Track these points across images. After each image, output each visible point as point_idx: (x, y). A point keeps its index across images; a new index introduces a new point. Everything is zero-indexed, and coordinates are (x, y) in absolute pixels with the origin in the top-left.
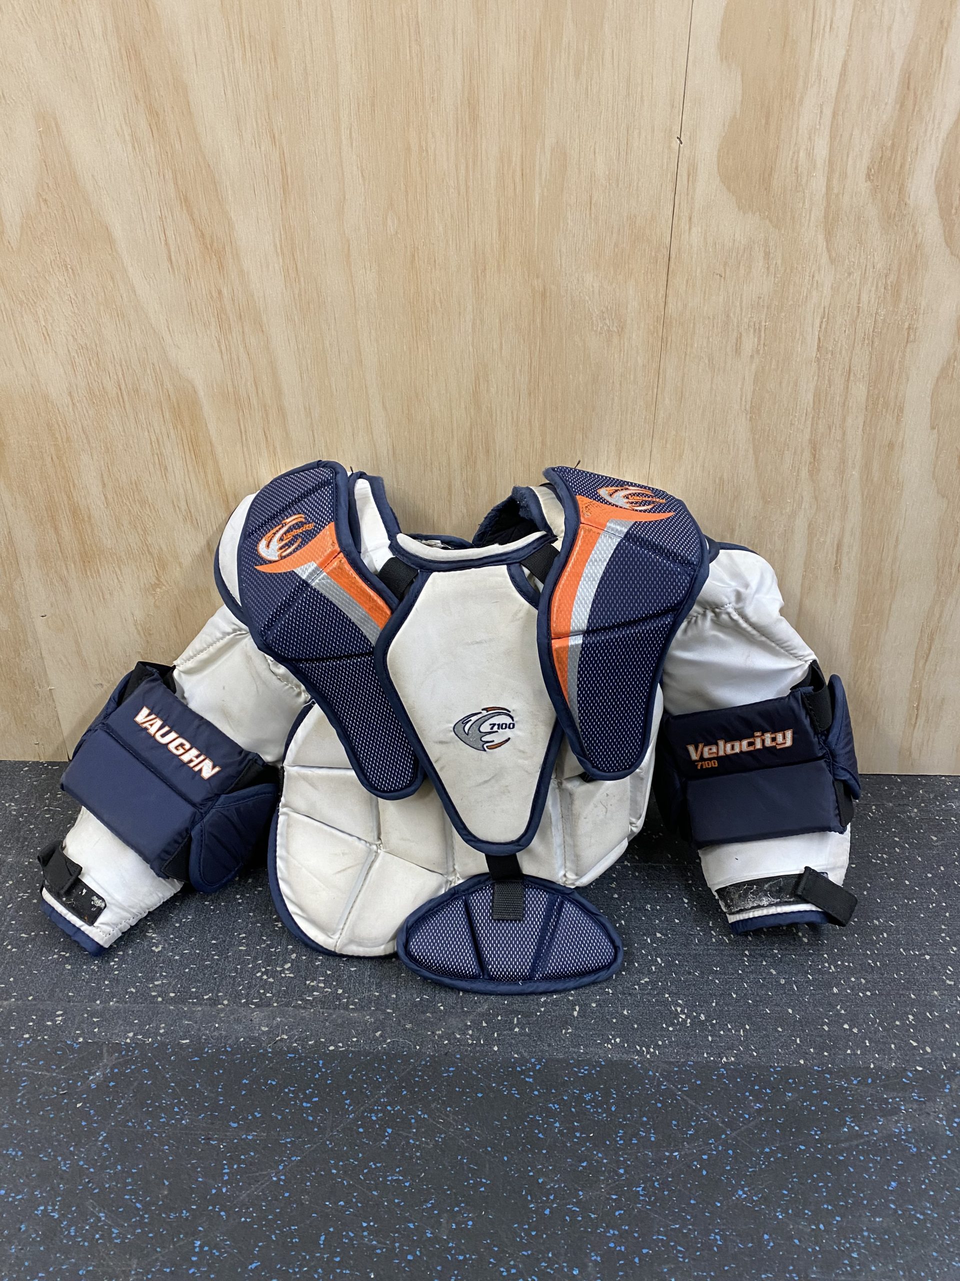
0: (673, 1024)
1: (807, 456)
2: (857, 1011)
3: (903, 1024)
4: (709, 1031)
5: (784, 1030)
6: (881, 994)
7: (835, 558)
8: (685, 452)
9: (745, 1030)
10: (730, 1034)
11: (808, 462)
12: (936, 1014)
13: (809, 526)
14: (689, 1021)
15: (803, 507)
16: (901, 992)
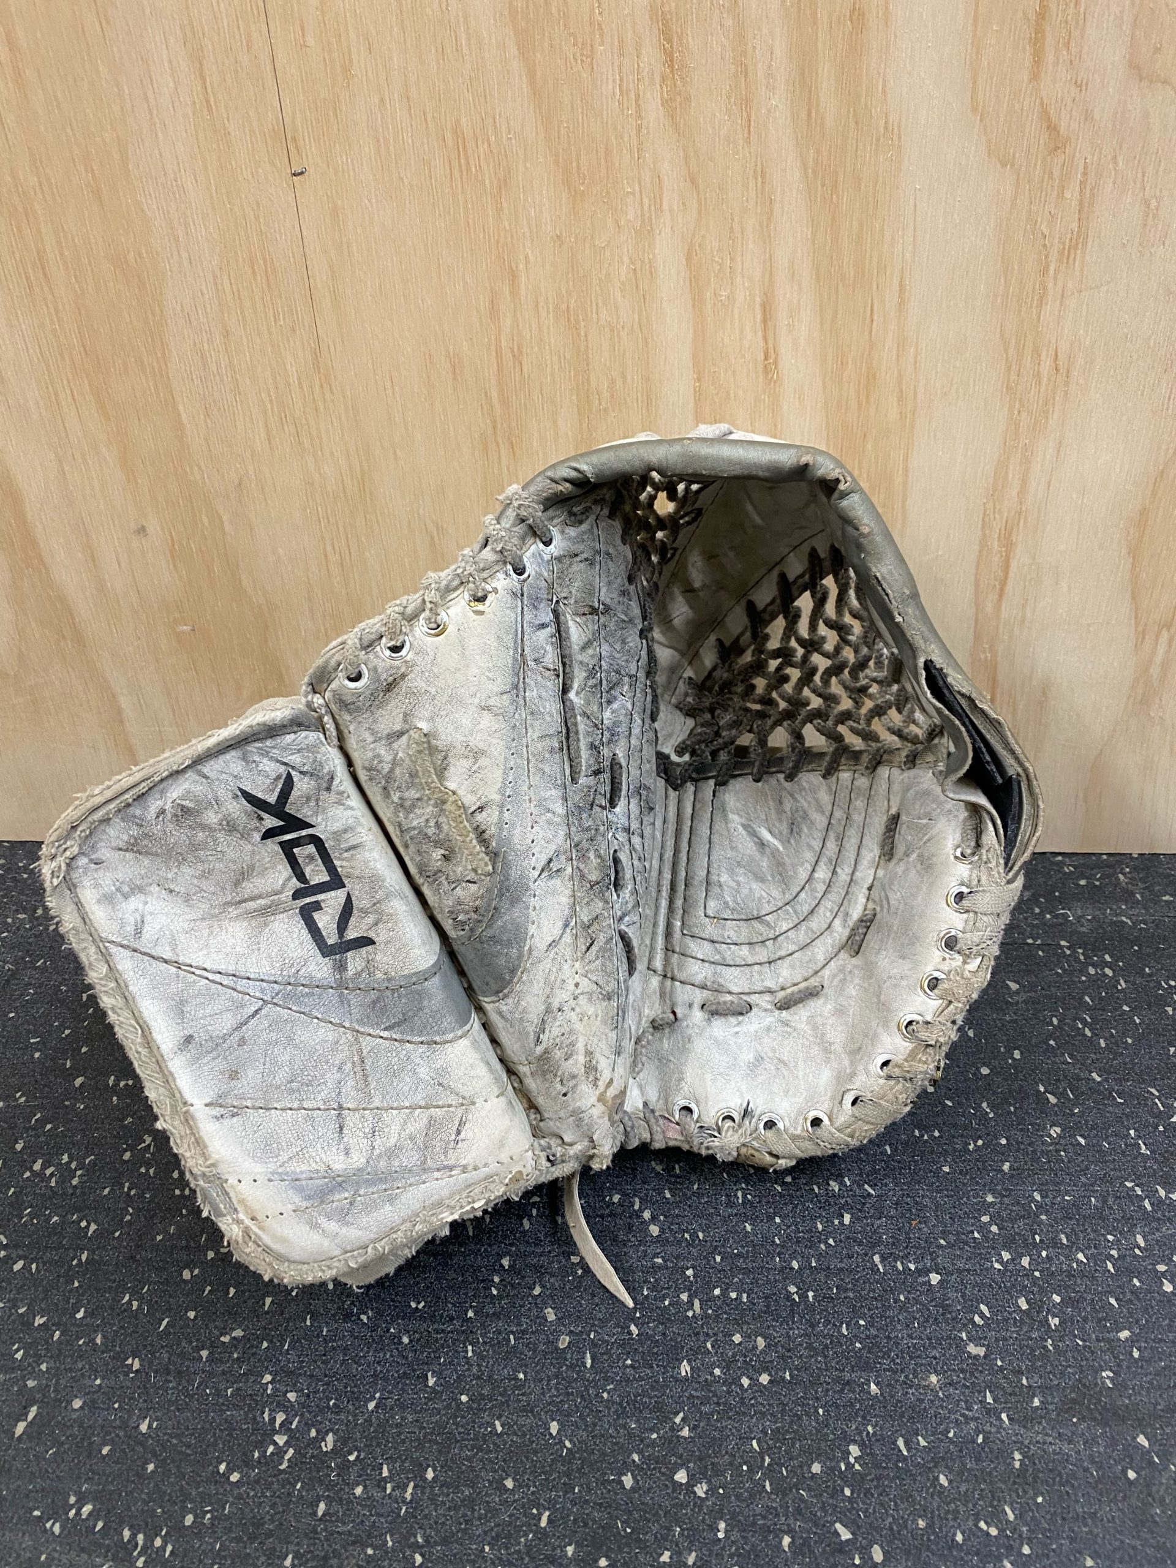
0: (247, 1463)
1: (651, 57)
2: (721, 1430)
3: (830, 1471)
4: (330, 1486)
5: (518, 1485)
6: (795, 1382)
7: (762, 343)
8: (354, 57)
9: (422, 1485)
10: (377, 1495)
11: (658, 79)
12: (923, 1443)
13: (689, 258)
14: (291, 1451)
15: (665, 206)
16: (847, 1376)
